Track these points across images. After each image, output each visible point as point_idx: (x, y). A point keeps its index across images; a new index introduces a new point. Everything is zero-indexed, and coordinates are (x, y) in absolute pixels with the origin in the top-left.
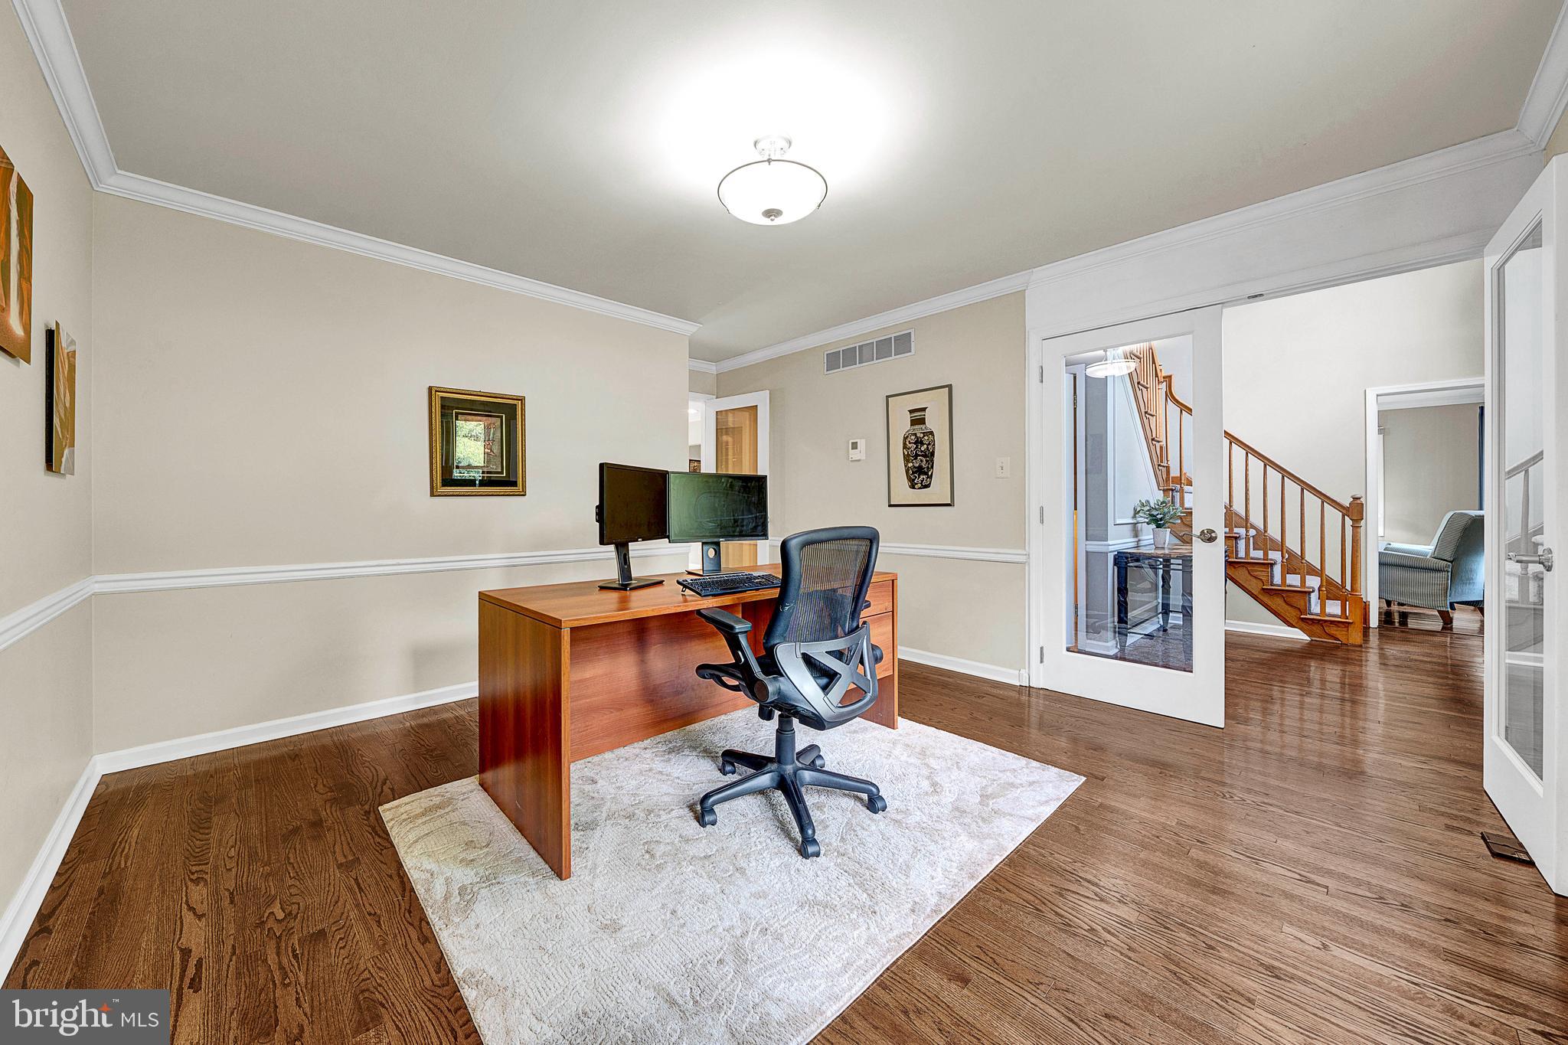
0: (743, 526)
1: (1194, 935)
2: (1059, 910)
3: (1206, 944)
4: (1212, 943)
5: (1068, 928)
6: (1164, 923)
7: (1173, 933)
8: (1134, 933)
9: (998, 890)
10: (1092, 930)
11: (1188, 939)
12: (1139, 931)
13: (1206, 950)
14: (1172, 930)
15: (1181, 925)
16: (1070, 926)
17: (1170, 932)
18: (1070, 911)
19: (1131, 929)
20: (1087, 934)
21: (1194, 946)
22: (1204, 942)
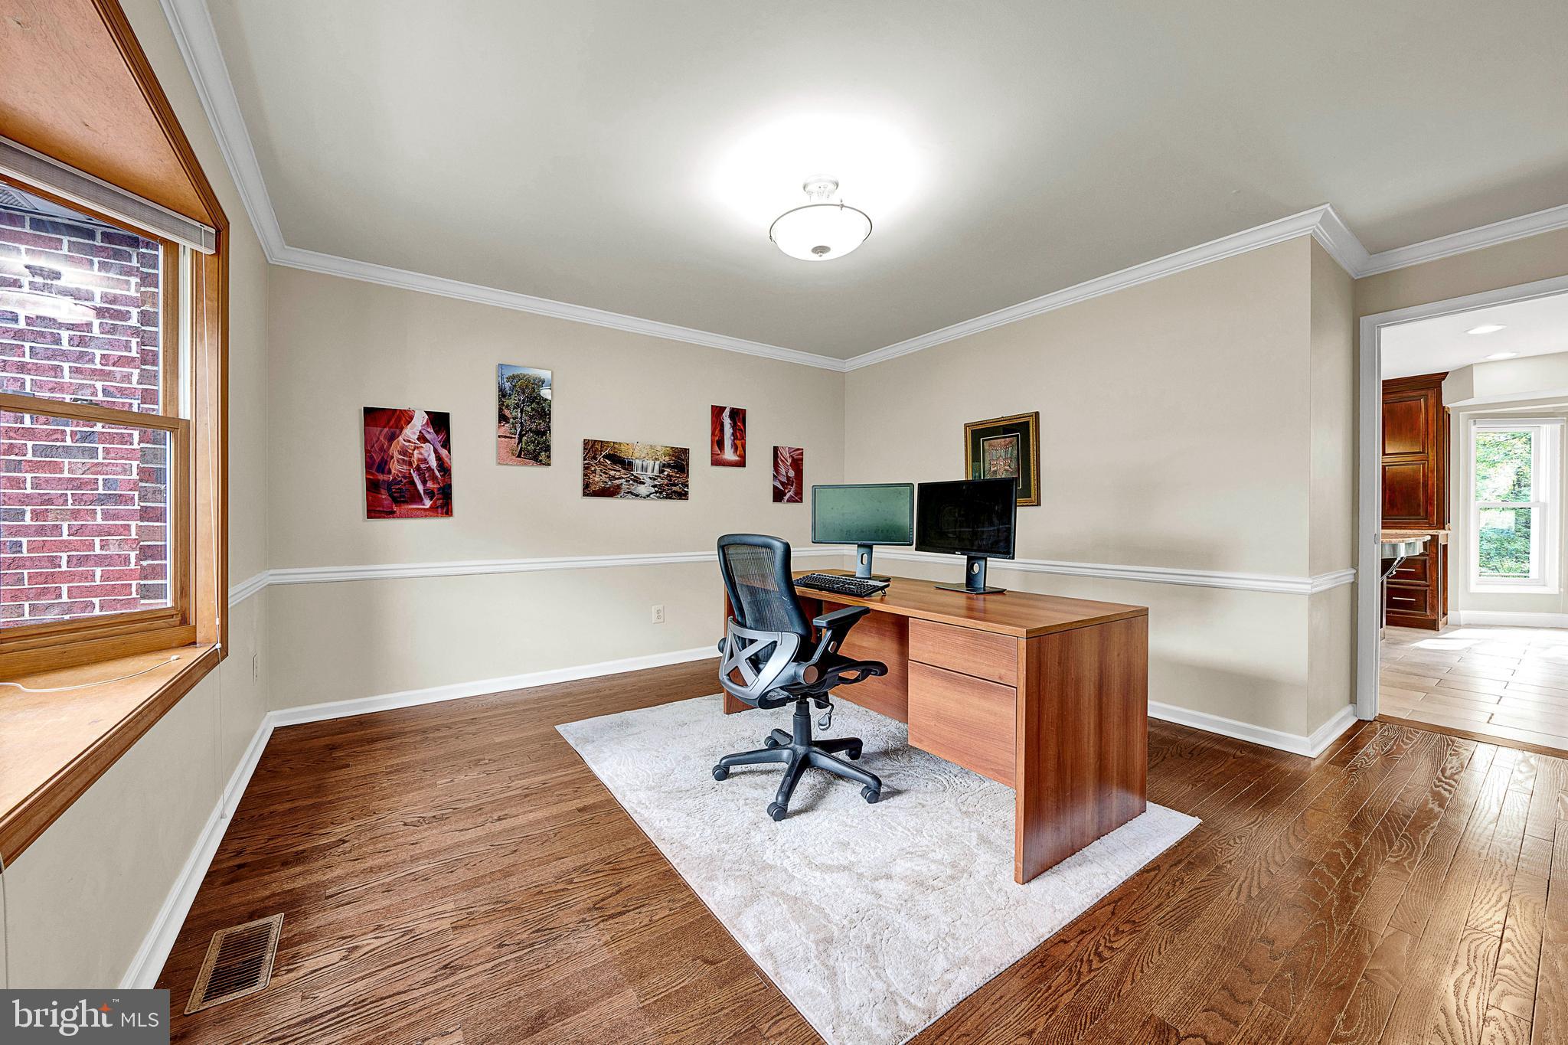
0: (983, 540)
1: (519, 944)
2: (601, 874)
3: (506, 945)
4: (504, 950)
5: (582, 870)
6: (543, 933)
7: (531, 931)
8: (551, 905)
9: (641, 852)
10: (571, 882)
11: (519, 937)
12: (550, 909)
13: (502, 939)
14: (534, 932)
15: (532, 945)
16: (583, 872)
17: (533, 929)
18: (597, 880)
19: (556, 906)
20: (571, 877)
21: (511, 935)
22: (508, 945)
